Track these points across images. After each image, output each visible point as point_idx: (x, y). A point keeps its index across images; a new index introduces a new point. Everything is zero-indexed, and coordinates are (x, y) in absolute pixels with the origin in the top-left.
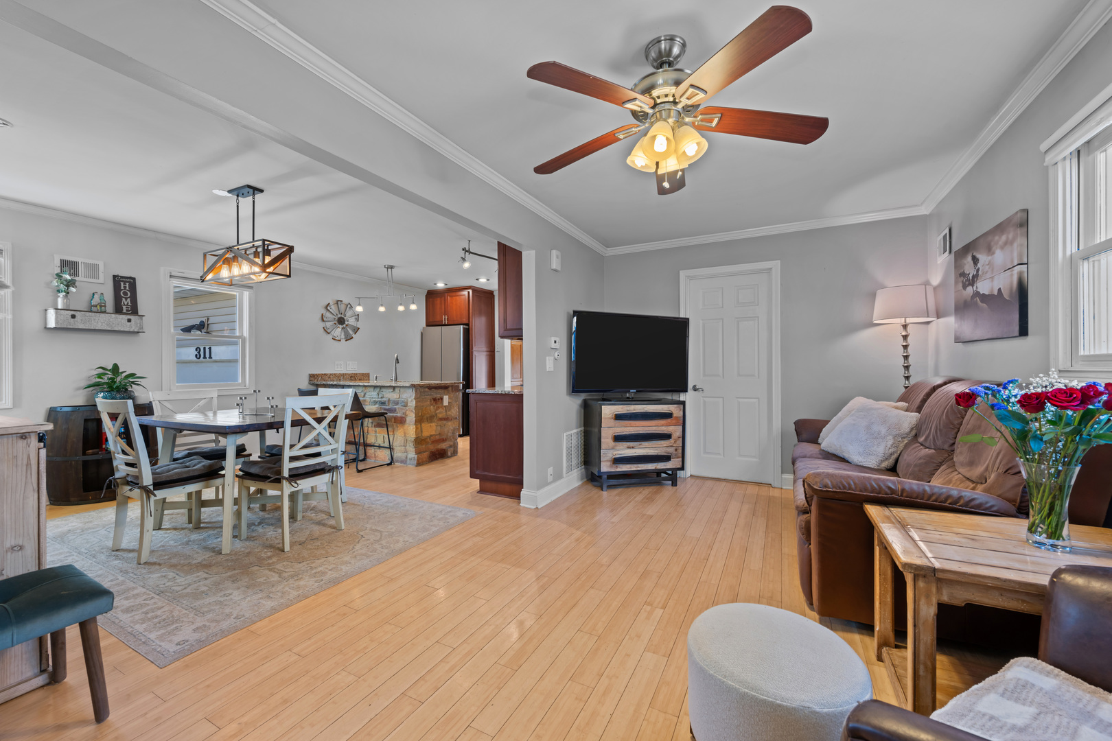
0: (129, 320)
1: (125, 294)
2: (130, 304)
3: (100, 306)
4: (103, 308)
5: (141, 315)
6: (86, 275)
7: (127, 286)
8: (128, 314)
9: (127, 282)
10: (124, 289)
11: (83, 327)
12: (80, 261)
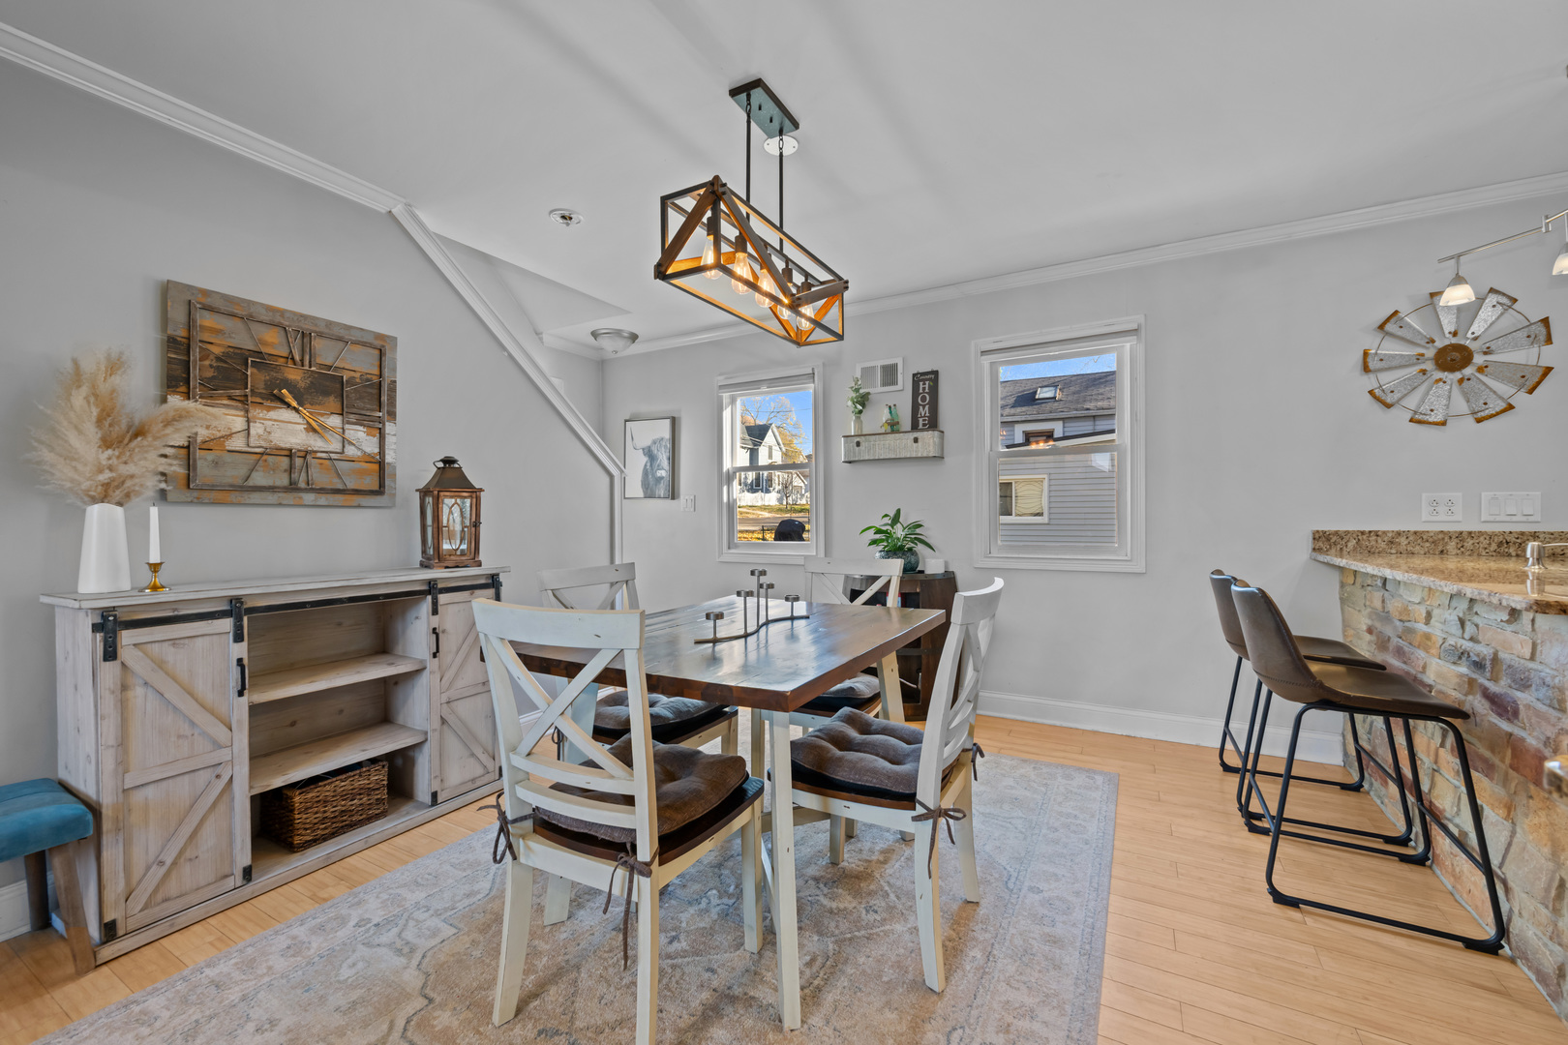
0: (916, 440)
1: (924, 399)
2: (927, 414)
3: (889, 424)
4: (893, 426)
5: (941, 429)
6: (884, 384)
7: (927, 386)
8: (927, 430)
9: (927, 380)
10: (924, 392)
11: (867, 458)
12: (880, 363)
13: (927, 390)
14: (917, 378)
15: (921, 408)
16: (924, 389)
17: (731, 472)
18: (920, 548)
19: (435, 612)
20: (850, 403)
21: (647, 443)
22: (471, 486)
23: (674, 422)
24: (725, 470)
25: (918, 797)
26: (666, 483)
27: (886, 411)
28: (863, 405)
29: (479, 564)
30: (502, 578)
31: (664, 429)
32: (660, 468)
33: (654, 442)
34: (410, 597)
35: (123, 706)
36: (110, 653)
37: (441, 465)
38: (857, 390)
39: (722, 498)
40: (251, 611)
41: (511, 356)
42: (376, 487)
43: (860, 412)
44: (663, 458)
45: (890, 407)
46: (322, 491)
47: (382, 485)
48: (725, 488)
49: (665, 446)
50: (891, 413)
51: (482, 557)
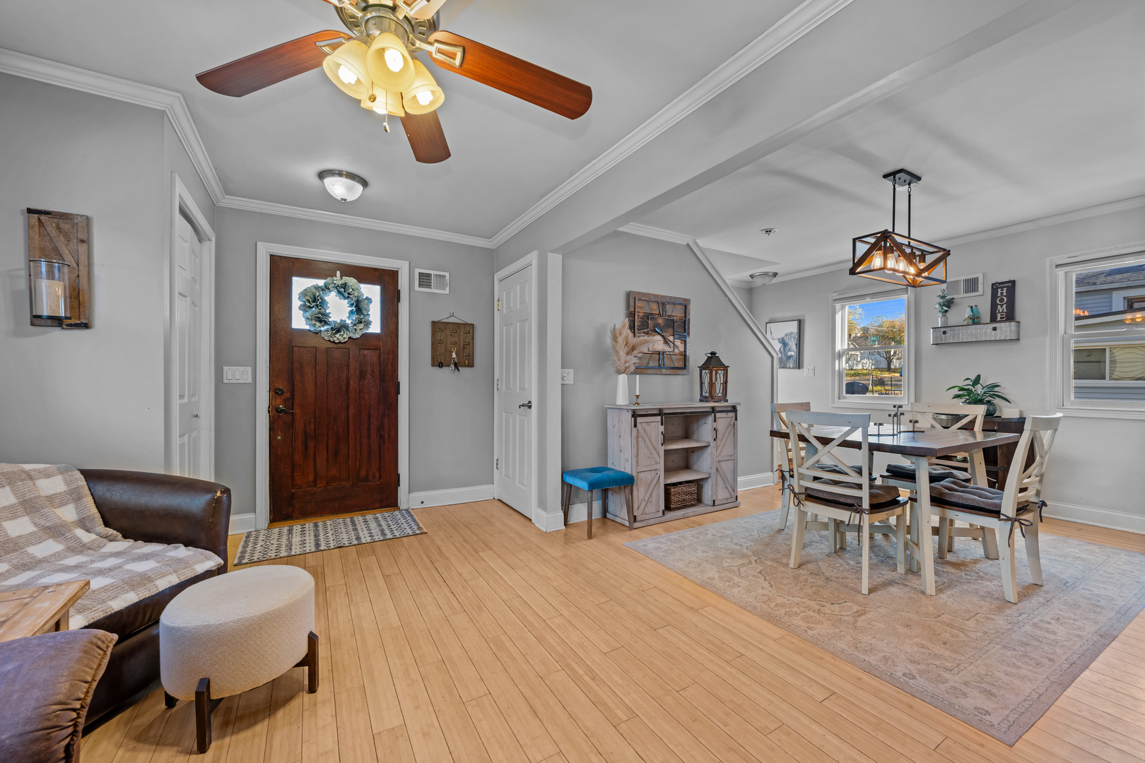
0: (995, 329)
1: (1002, 300)
2: (1005, 311)
3: (970, 319)
4: (975, 320)
5: (1017, 320)
6: (966, 291)
7: (1005, 291)
8: (1005, 321)
9: (1004, 287)
10: (1002, 296)
11: (952, 341)
12: (962, 278)
13: (1005, 294)
14: (995, 287)
15: (999, 307)
16: (1002, 293)
17: (841, 352)
18: (997, 401)
19: (715, 421)
20: (937, 306)
21: (781, 335)
22: (722, 365)
23: (800, 323)
24: (837, 350)
25: (1002, 512)
26: (795, 358)
27: (969, 310)
28: (949, 307)
29: (727, 401)
30: (738, 407)
31: (793, 327)
32: (790, 350)
33: (787, 335)
34: (704, 414)
35: (637, 442)
36: (635, 426)
37: (710, 355)
38: (943, 297)
39: (835, 368)
40: (665, 414)
41: (729, 300)
42: (683, 366)
43: (946, 311)
44: (792, 344)
45: (972, 307)
46: (667, 368)
47: (685, 365)
48: (837, 362)
49: (794, 337)
50: (972, 311)
51: (728, 398)
